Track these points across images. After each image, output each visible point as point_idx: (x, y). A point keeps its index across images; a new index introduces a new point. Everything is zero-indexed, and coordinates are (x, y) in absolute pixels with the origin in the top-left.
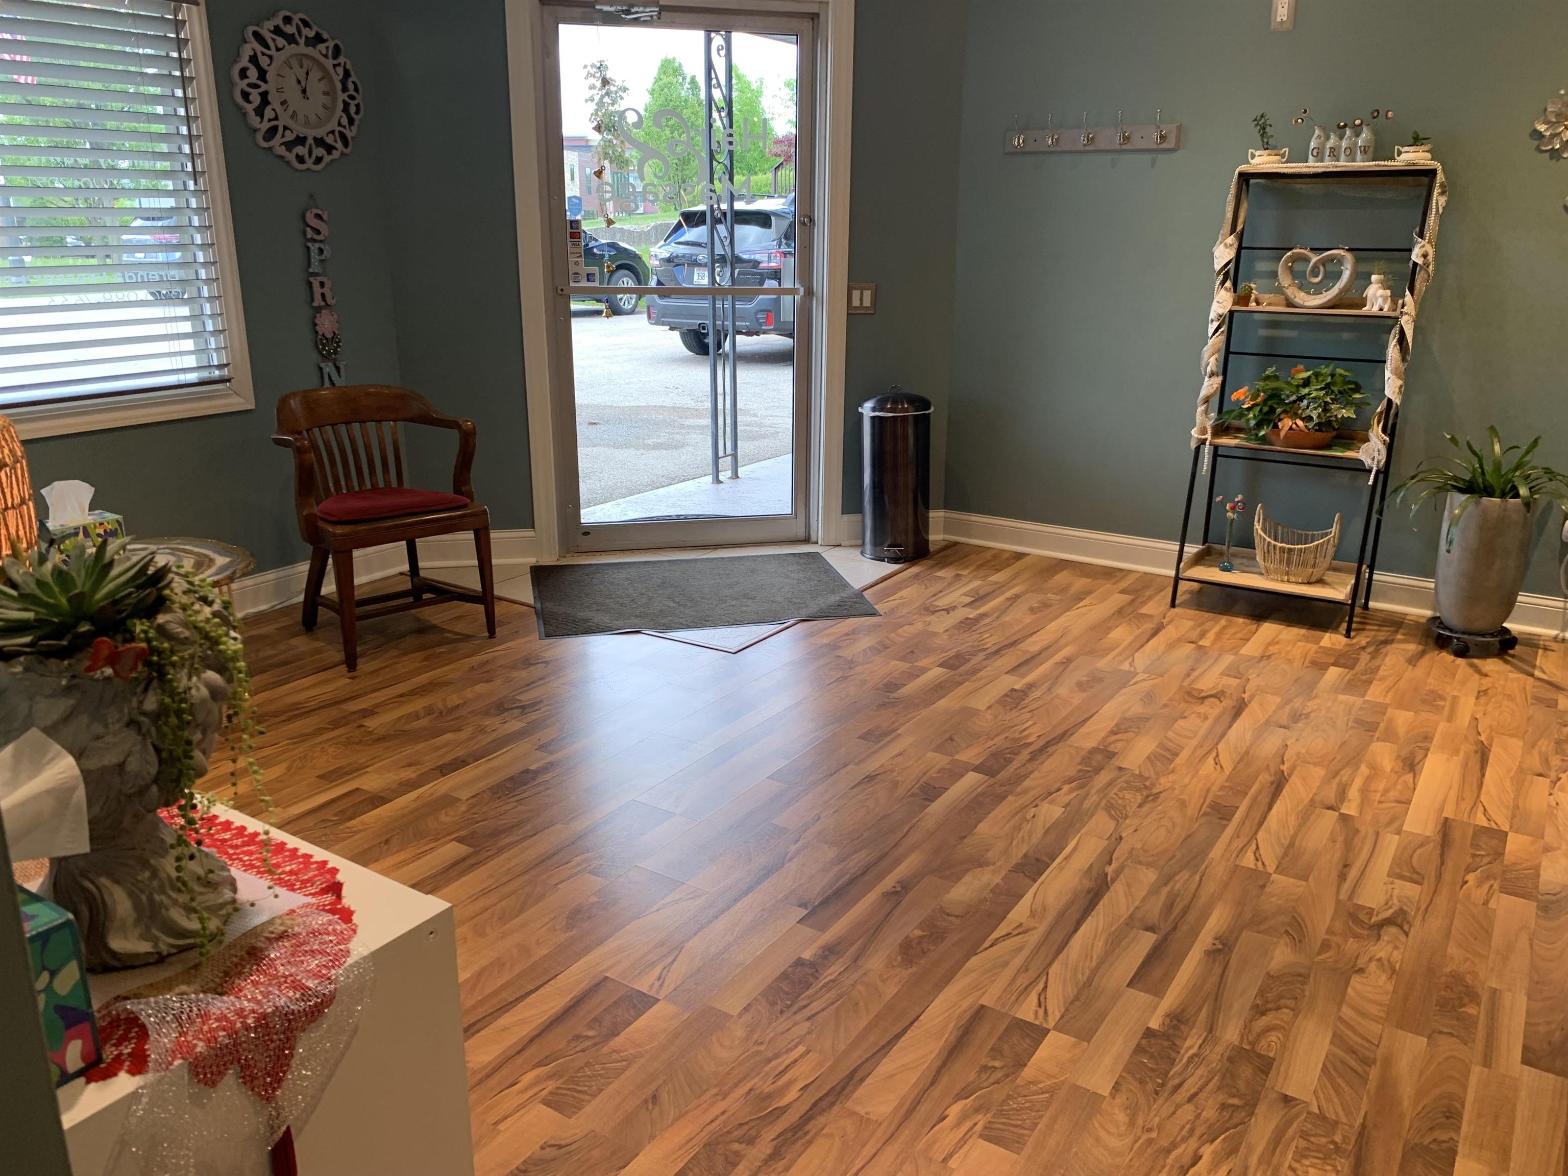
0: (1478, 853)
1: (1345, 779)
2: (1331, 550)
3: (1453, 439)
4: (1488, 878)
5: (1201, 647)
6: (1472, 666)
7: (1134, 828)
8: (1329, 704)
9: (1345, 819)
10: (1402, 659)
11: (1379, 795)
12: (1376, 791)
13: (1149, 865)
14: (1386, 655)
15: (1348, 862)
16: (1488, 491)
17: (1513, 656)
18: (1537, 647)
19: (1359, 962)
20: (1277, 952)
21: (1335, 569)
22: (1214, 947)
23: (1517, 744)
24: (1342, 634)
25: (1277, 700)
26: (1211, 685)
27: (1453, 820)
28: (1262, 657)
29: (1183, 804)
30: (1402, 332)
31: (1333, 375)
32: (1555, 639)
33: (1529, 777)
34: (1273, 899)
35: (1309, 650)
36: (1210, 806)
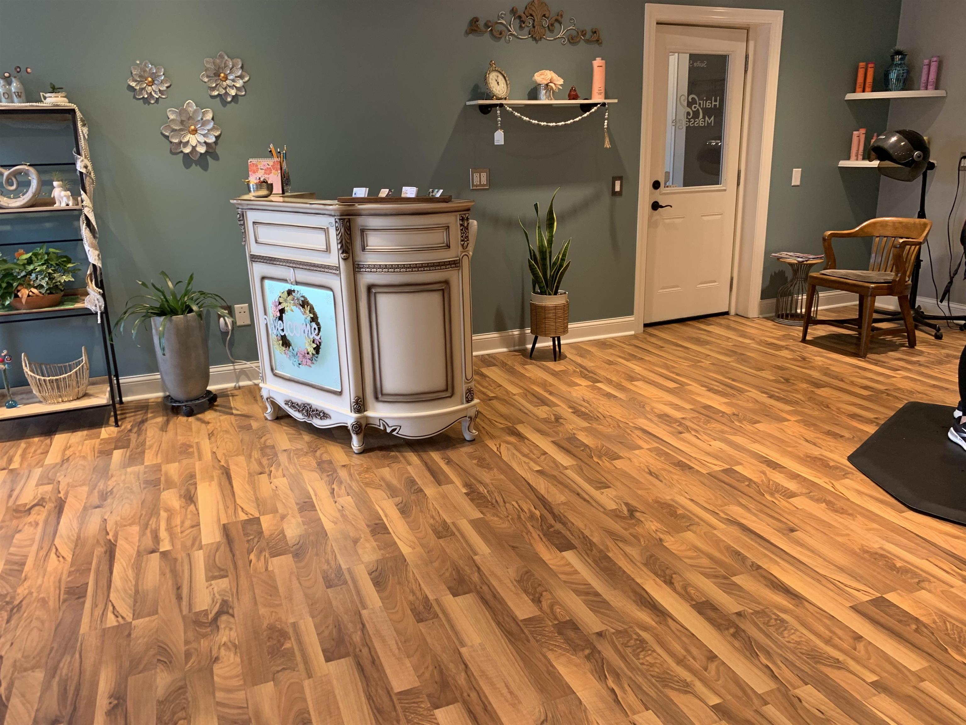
0: (249, 538)
1: (154, 526)
2: (86, 373)
3: (144, 284)
4: (261, 552)
5: (12, 471)
6: (199, 419)
7: (9, 643)
8: (123, 477)
9: (164, 554)
10: (156, 429)
11: (179, 528)
12: (176, 526)
13: (33, 668)
14: (146, 430)
15: (179, 585)
16: (174, 312)
17: (217, 406)
18: (227, 396)
19: (213, 653)
20: (158, 680)
21: (93, 384)
22: (112, 705)
23: (241, 459)
24: (112, 426)
25: (86, 489)
26: (32, 498)
27: (228, 523)
28: (63, 461)
29: (44, 602)
30: (87, 218)
31: (48, 254)
32: (235, 388)
33: (256, 477)
34: (140, 641)
35: (95, 444)
36: (67, 593)
